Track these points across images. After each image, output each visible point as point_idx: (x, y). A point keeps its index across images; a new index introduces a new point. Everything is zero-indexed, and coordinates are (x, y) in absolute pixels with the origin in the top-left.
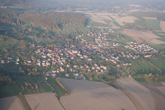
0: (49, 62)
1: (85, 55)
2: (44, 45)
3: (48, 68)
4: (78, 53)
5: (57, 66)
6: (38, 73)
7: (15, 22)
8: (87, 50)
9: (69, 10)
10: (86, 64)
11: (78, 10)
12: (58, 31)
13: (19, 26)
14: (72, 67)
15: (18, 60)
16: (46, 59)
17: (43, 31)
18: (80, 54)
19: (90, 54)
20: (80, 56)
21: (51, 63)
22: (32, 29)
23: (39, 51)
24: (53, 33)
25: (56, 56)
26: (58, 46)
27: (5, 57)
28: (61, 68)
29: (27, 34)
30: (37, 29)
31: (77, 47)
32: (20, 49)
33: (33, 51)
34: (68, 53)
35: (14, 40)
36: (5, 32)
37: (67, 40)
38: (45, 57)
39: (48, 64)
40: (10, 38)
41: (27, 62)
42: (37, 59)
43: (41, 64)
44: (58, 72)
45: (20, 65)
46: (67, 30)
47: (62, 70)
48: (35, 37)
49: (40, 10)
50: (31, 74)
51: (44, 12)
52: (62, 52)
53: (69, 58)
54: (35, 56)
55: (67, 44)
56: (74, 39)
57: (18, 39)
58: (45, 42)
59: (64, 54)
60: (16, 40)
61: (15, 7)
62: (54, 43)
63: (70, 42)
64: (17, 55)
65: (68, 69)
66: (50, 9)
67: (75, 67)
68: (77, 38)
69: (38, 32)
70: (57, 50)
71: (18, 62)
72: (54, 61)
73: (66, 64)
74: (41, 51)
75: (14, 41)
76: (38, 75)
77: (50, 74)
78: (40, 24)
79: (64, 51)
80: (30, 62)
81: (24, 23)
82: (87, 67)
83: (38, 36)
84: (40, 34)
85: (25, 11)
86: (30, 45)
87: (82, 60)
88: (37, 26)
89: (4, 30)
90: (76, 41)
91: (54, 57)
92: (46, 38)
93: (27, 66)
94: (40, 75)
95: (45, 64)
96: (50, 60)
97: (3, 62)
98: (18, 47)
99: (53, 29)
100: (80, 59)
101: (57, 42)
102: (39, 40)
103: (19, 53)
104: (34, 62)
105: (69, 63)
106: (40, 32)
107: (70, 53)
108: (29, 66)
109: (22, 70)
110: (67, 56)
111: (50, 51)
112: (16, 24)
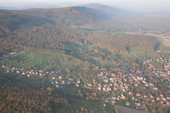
0: (110, 87)
1: (151, 82)
2: (108, 68)
3: (108, 94)
4: (143, 80)
5: (118, 92)
6: (97, 99)
7: (83, 42)
8: (154, 77)
9: (140, 32)
10: (151, 93)
11: (149, 33)
12: (125, 54)
13: (86, 46)
14: (135, 96)
15: (79, 82)
16: (108, 84)
17: (110, 53)
18: (146, 81)
19: (156, 82)
20: (145, 84)
21: (112, 89)
22: (98, 50)
23: (102, 74)
24: (119, 56)
25: (119, 81)
26: (122, 71)
27: (67, 77)
28: (122, 95)
29: (92, 55)
30: (103, 51)
31: (143, 73)
32: (84, 70)
33: (96, 74)
34: (132, 79)
35: (79, 60)
36: (70, 51)
37: (134, 64)
38: (107, 81)
39: (109, 89)
40: (75, 58)
41: (87, 85)
42: (98, 83)
43: (102, 89)
44: (118, 99)
45: (80, 88)
46: (135, 53)
47: (123, 98)
48: (100, 59)
49: (110, 31)
50: (90, 98)
51: (113, 34)
52: (126, 78)
53: (132, 85)
54: (96, 79)
55: (133, 69)
56: (141, 64)
57: (82, 60)
58: (110, 65)
59: (128, 79)
60: (81, 61)
61: (85, 27)
62: (119, 67)
63: (136, 67)
64: (79, 77)
65: (129, 97)
66: (120, 30)
67: (138, 95)
68: (144, 63)
69: (104, 54)
70: (121, 75)
71: (79, 84)
72: (116, 87)
73: (128, 91)
74: (104, 74)
75: (78, 62)
76: (96, 101)
77: (109, 100)
78: (107, 46)
79: (129, 76)
80: (90, 85)
81: (91, 44)
82: (152, 97)
83: (103, 58)
84: (106, 56)
85: (93, 31)
86: (93, 67)
87: (147, 87)
88: (104, 47)
89: (71, 50)
90: (143, 66)
91: (116, 82)
92: (112, 61)
93: (86, 89)
94: (98, 101)
95: (106, 89)
96: (111, 85)
97: (63, 82)
98: (81, 68)
99: (120, 52)
100: (144, 87)
101: (123, 66)
102: (103, 62)
103: (81, 75)
104: (94, 86)
105: (132, 91)
106: (106, 54)
107: (135, 79)
108: (89, 89)
109: (81, 93)
110: (131, 83)
111: (113, 75)
112: (84, 44)
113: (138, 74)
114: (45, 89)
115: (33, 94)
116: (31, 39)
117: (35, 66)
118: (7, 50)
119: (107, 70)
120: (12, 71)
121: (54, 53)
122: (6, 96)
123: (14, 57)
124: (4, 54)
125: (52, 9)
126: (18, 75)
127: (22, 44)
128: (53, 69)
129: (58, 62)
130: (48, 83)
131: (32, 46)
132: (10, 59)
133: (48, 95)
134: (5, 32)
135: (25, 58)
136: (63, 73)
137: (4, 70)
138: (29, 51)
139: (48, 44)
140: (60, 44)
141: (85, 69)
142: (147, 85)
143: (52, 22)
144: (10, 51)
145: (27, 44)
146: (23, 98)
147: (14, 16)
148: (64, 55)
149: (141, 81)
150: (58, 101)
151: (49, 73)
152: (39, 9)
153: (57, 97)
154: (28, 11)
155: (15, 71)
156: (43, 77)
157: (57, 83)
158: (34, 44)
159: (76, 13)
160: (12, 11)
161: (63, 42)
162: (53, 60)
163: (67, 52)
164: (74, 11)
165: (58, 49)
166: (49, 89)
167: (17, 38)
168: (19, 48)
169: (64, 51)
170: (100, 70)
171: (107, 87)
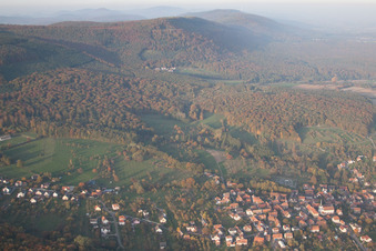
0: (246, 234)
1: (354, 222)
2: (244, 180)
4: (336, 214)
5: (265, 250)
7: (185, 109)
8: (365, 206)
9: (335, 83)
11: (357, 86)
12: (291, 141)
13: (192, 120)
15: (163, 220)
16: (241, 225)
17: (252, 140)
18: (341, 218)
19: (369, 220)
20: (338, 226)
21: (251, 241)
22: (224, 131)
23: (226, 199)
24: (275, 148)
25: (270, 218)
26: (281, 189)
27: (133, 206)
29: (207, 146)
30: (237, 133)
31: (335, 195)
32: (180, 187)
33: (211, 199)
34: (307, 211)
35: (170, 159)
36: (152, 134)
37: (313, 170)
38: (237, 218)
39: (241, 241)
40: (160, 153)
41: (184, 230)
42: (215, 223)
43: (222, 240)
45: (165, 236)
46: (319, 140)
48: (226, 155)
49: (258, 80)
51: (265, 88)
52: (290, 209)
53: (305, 229)
54: (210, 213)
55: (311, 184)
56: (332, 171)
57: (180, 160)
58: (250, 173)
59: (294, 213)
60: (174, 161)
61: (196, 71)
62: (272, 178)
63: (318, 177)
64: (165, 206)
66: (283, 78)
68: (340, 166)
69: (236, 142)
70: (277, 201)
71: (163, 226)
72: (262, 235)
73: (293, 248)
74: (233, 199)
75: (168, 163)
78: (247, 121)
79: (298, 204)
80: (193, 229)
81: (206, 114)
83: (235, 152)
84: (242, 147)
85: (216, 82)
86: (206, 178)
87: (343, 236)
88: (241, 124)
89: (151, 131)
90: (337, 175)
91: (263, 221)
92: (256, 161)
93: (181, 241)
95: (234, 240)
96: (249, 229)
97: (122, 221)
98: (175, 181)
99: (278, 136)
100: (336, 234)
101: (283, 175)
102: (234, 165)
103: (172, 200)
104: (204, 231)
105: (302, 246)
106: (241, 142)
107: (312, 211)
108: (188, 240)
109: (167, 250)
110: (302, 222)
111: (256, 200)
112: (187, 115)
113: (322, 197)
114: (70, 241)
116: (53, 101)
117: (54, 176)
119: (241, 185)
121: (107, 140)
123: (3, 149)
125: (116, 25)
126: (6, 197)
127: (28, 115)
128: (101, 184)
129: (115, 164)
130: (81, 223)
131: (53, 119)
135: (31, 151)
136: (126, 195)
138: (44, 132)
139: (95, 113)
140: (125, 116)
141: (182, 184)
142: (344, 230)
143: (113, 58)
145: (40, 115)
147: (16, 42)
148: (133, 144)
149: (327, 219)
151: (87, 195)
152: (83, 23)
154: (53, 29)
156: (72, 205)
157: (106, 222)
158: (58, 116)
159: (175, 34)
160: (14, 27)
161: (133, 111)
162: (103, 157)
163: (143, 137)
164: (170, 29)
165: (121, 129)
166: (80, 240)
167: (16, 97)
168: (19, 124)
169: (134, 135)
170: (223, 186)
171: (237, 235)
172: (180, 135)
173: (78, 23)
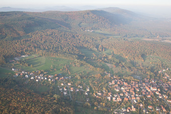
0: (121, 97)
1: (165, 94)
2: (120, 76)
3: (118, 105)
4: (157, 91)
5: (129, 104)
6: (105, 109)
7: (97, 47)
8: (169, 88)
9: (158, 38)
10: (164, 106)
11: (168, 40)
12: (140, 61)
13: (100, 51)
14: (146, 108)
15: (88, 90)
16: (119, 93)
17: (124, 60)
18: (159, 92)
20: (158, 95)
21: (123, 99)
22: (113, 56)
23: (113, 82)
24: (133, 64)
25: (131, 91)
26: (135, 80)
27: (76, 84)
28: (133, 107)
29: (106, 62)
30: (118, 57)
31: (157, 83)
33: (107, 82)
34: (145, 89)
35: (91, 66)
36: (84, 56)
37: (148, 73)
38: (118, 90)
39: (119, 99)
40: (87, 64)
41: (96, 94)
42: (108, 92)
43: (111, 99)
44: (128, 111)
45: (89, 96)
46: (150, 62)
47: (134, 110)
48: (113, 65)
49: (127, 36)
50: (98, 108)
51: (130, 40)
52: (139, 87)
53: (145, 96)
54: (107, 88)
55: (147, 79)
56: (156, 74)
57: (95, 67)
58: (123, 73)
59: (141, 89)
60: (93, 67)
61: (101, 32)
62: (132, 75)
63: (151, 76)
64: (89, 84)
65: (140, 109)
66: (137, 36)
67: (150, 107)
68: (160, 72)
69: (118, 61)
70: (134, 84)
71: (88, 92)
72: (127, 97)
73: (140, 103)
74: (116, 83)
75: (89, 68)
76: (104, 111)
77: (118, 112)
78: (122, 52)
79: (142, 86)
80: (100, 94)
81: (106, 49)
82: (164, 110)
83: (117, 65)
84: (120, 63)
85: (109, 36)
86: (105, 74)
87: (160, 100)
88: (119, 54)
90: (158, 75)
91: (128, 92)
92: (125, 68)
93: (95, 98)
94: (106, 112)
95: (116, 99)
96: (122, 95)
97: (72, 90)
98: (93, 75)
99: (135, 59)
100: (157, 98)
101: (136, 74)
102: (117, 70)
103: (92, 82)
104: (104, 95)
105: (143, 103)
106: (120, 61)
107: (148, 89)
108: (98, 98)
109: (89, 102)
110: (144, 93)
111: (125, 84)
112: (98, 49)
113: (152, 84)
114: (52, 96)
115: (38, 101)
116: (45, 42)
117: (45, 71)
118: (19, 53)
119: (119, 78)
120: (21, 74)
121: (66, 58)
122: (10, 102)
123: (25, 60)
124: (16, 57)
125: (69, 12)
126: (26, 79)
127: (35, 47)
128: (64, 75)
129: (69, 68)
130: (56, 90)
131: (44, 49)
132: (21, 62)
133: (54, 103)
134: (19, 34)
135: (36, 61)
136: (74, 79)
137: (13, 73)
138: (41, 55)
139: (61, 47)
141: (96, 76)
142: (161, 97)
143: (68, 26)
144: (22, 53)
145: (40, 47)
146: (27, 105)
147: (30, 19)
148: (76, 60)
149: (154, 92)
150: (63, 110)
151: (58, 79)
152: (56, 11)
153: (62, 105)
154: (45, 14)
155: (24, 75)
156: (52, 83)
157: (65, 90)
158: (47, 48)
159: (93, 17)
160: (29, 13)
161: (76, 47)
162: (64, 65)
163: (80, 57)
164: (91, 15)
165: (71, 54)
166: (56, 96)
167: (30, 40)
168: (31, 51)
169: (77, 56)
170: (112, 78)
171: (117, 97)
172: (95, 57)
173: (54, 12)
